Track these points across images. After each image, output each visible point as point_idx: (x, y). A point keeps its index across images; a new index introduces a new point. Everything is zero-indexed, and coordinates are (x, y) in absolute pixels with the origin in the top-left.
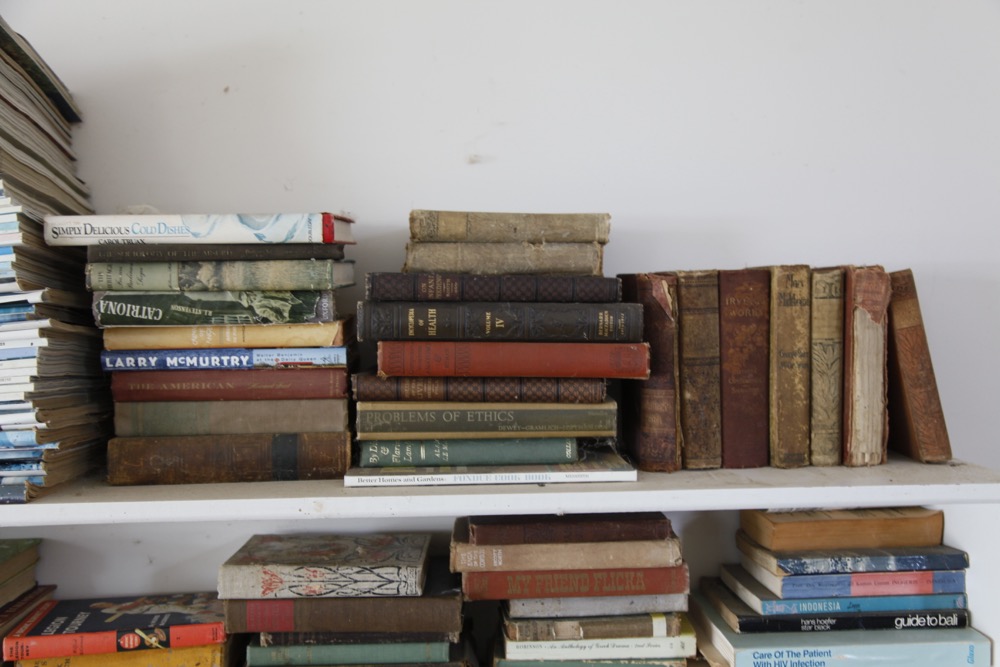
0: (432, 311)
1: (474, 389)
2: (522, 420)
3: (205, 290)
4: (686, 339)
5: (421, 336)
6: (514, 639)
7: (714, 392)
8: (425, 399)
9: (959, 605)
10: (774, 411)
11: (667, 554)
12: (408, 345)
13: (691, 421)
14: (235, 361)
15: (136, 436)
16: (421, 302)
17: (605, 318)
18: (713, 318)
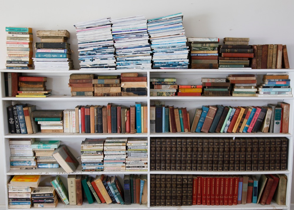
0: (229, 49)
1: (233, 58)
2: (238, 62)
3: (204, 47)
4: (258, 53)
5: (228, 52)
6: (236, 88)
7: (261, 59)
8: (227, 60)
9: (289, 85)
10: (268, 62)
11: (254, 78)
12: (226, 53)
13: (258, 63)
14: (206, 55)
15: (194, 63)
16: (228, 48)
17: (249, 50)
18: (261, 51)
